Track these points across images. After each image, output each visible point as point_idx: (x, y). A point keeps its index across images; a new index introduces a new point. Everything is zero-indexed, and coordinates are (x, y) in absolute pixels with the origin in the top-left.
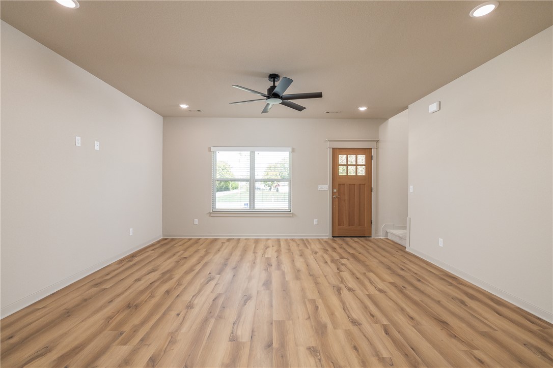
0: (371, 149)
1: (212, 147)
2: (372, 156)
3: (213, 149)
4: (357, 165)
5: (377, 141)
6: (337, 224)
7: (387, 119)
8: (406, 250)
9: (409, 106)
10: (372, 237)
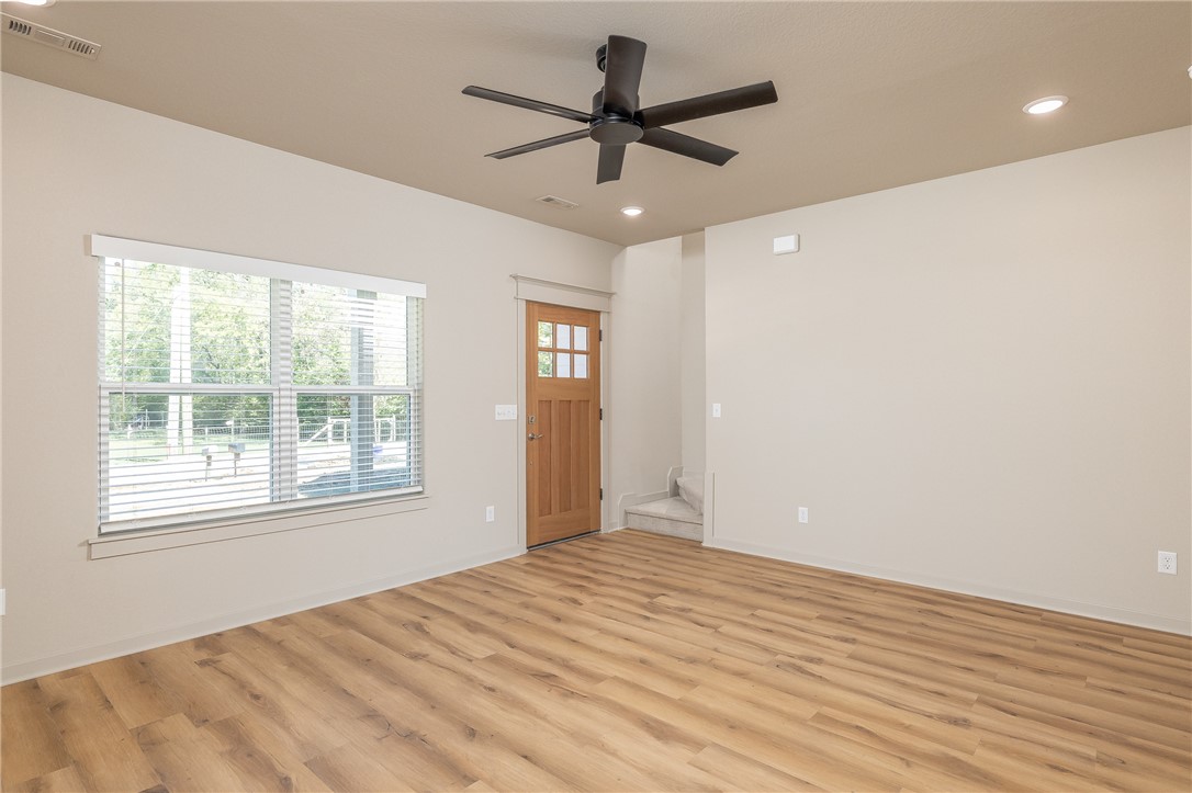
0: (599, 312)
1: (95, 238)
2: (600, 332)
3: (98, 244)
4: (572, 352)
5: (610, 295)
6: (536, 511)
7: (625, 246)
8: (704, 544)
9: (706, 229)
10: (602, 532)
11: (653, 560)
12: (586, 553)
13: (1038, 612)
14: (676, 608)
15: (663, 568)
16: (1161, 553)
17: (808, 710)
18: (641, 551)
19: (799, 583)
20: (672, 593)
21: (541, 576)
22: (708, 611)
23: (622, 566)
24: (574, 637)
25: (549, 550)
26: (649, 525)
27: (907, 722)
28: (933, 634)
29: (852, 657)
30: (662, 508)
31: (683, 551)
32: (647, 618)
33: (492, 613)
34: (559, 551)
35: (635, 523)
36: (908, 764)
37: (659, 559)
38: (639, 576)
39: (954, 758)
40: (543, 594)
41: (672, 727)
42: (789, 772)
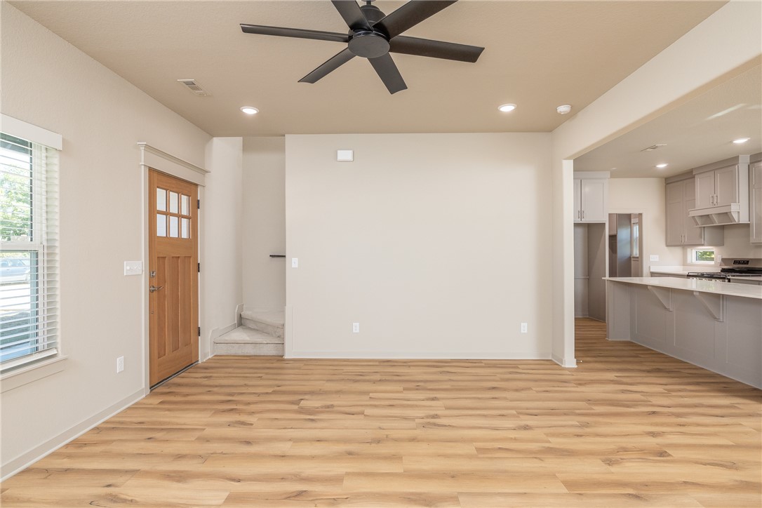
0: (197, 185)
2: (198, 201)
4: (179, 216)
5: (204, 172)
6: (156, 354)
7: (213, 136)
8: (286, 357)
9: (286, 135)
10: (200, 362)
11: (264, 376)
12: (205, 382)
13: (480, 361)
14: (322, 407)
15: (276, 380)
16: (522, 324)
17: (470, 449)
18: (246, 371)
19: (370, 371)
20: (306, 397)
21: (187, 409)
22: (344, 403)
23: (246, 385)
24: (279, 453)
25: (169, 386)
26: (235, 350)
27: (513, 436)
28: (460, 384)
29: (447, 408)
30: (240, 335)
31: (275, 365)
32: (312, 420)
33: (180, 457)
34: (179, 385)
35: (223, 350)
36: (540, 459)
37: (267, 374)
38: (270, 390)
39: (548, 447)
40: (208, 425)
41: (424, 493)
42: (510, 491)
